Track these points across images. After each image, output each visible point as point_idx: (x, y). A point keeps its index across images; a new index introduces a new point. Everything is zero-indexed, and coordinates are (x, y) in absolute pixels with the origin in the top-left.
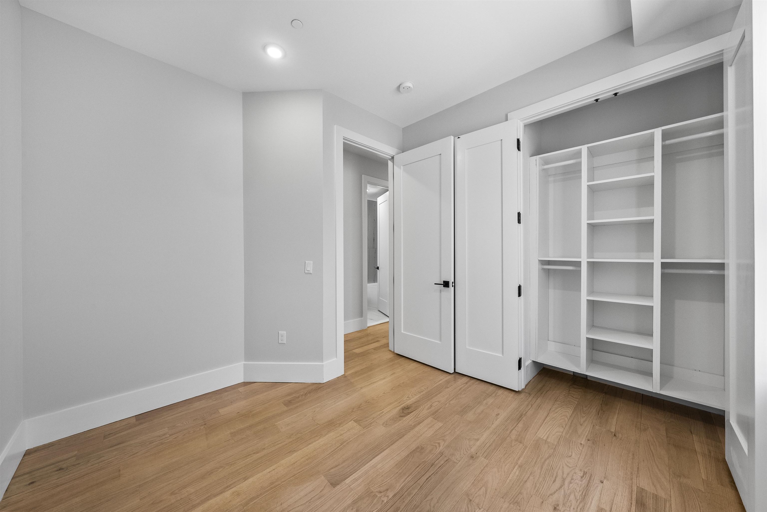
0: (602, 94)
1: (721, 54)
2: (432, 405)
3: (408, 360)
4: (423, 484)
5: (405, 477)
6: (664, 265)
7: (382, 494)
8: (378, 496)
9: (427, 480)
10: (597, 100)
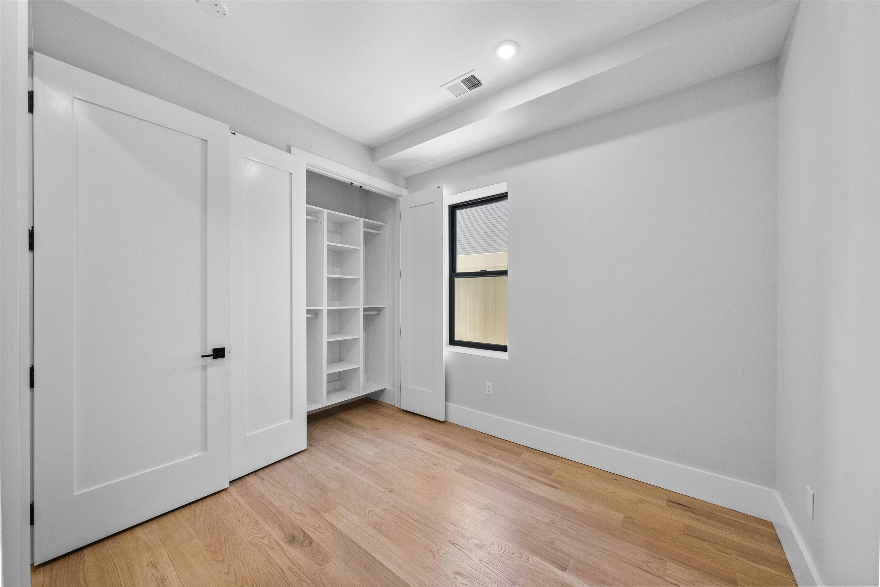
0: (357, 182)
1: (398, 196)
2: (298, 513)
3: (118, 538)
4: (422, 524)
5: (415, 537)
6: (365, 310)
7: (436, 554)
8: (438, 557)
9: (417, 522)
10: (352, 184)
